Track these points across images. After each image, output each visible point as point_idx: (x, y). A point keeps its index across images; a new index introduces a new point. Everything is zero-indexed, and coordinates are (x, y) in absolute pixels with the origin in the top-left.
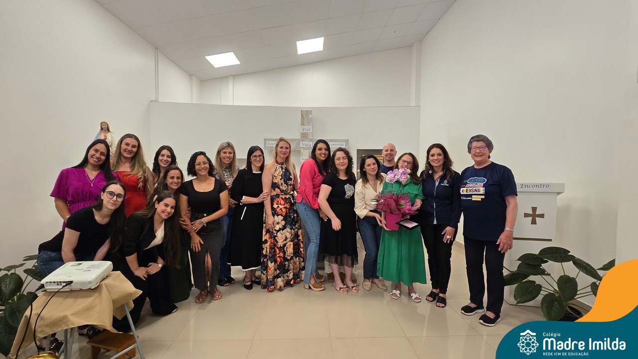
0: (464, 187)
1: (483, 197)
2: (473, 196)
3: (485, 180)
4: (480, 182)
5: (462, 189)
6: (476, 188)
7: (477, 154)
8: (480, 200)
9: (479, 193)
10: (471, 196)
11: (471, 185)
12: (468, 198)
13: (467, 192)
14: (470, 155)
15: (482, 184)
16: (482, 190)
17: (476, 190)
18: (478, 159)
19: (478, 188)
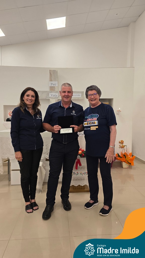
0: (86, 121)
1: (97, 127)
2: (91, 127)
3: (98, 116)
4: (95, 117)
5: (84, 123)
6: (93, 121)
7: (91, 99)
8: (95, 129)
9: (95, 125)
10: (90, 127)
11: (89, 120)
12: (88, 129)
13: (87, 125)
14: (88, 100)
15: (96, 118)
16: (96, 123)
17: (93, 123)
18: (93, 102)
19: (94, 121)
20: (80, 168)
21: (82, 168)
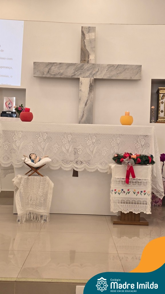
20: (133, 182)
21: (136, 182)
